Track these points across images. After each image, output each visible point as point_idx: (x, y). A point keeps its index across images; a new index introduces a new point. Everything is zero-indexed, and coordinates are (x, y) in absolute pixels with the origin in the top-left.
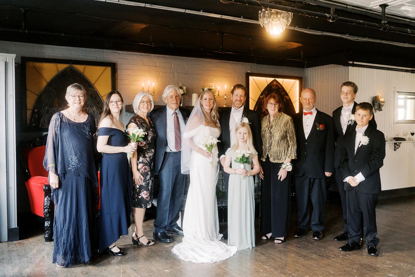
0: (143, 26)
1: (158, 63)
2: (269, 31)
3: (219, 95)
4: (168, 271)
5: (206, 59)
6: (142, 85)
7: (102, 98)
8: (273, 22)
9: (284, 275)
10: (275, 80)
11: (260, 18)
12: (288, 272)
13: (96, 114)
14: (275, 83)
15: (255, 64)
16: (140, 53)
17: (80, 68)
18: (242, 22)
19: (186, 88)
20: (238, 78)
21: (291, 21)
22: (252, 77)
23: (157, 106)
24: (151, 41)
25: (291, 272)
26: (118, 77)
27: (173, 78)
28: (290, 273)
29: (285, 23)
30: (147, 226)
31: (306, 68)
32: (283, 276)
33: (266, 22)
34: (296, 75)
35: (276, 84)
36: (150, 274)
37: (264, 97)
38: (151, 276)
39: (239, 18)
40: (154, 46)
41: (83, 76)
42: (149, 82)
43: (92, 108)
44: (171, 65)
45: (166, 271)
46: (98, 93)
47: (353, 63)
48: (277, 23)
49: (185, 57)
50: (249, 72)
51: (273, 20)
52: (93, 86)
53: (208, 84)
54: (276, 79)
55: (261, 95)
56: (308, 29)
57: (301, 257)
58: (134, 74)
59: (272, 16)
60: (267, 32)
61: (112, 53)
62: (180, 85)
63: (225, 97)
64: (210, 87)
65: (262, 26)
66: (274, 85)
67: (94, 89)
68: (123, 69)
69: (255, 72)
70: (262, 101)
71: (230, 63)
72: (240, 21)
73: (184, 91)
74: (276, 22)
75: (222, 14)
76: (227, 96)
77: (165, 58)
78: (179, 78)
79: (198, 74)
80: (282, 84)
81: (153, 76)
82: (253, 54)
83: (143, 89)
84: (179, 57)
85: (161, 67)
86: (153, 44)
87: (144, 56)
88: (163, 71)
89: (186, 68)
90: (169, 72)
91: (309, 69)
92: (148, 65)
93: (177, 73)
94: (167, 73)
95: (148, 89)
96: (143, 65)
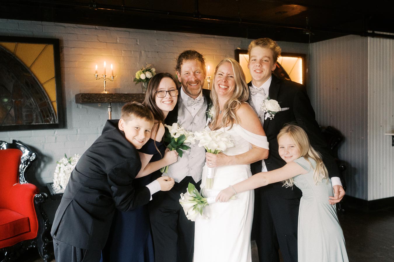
1: (118, 38)
5: (184, 33)
6: (96, 69)
7: (42, 85)
13: (33, 107)
16: (94, 27)
17: (10, 46)
19: (156, 71)
23: (115, 94)
26: (64, 58)
27: (140, 57)
31: (310, 43)
34: (298, 51)
40: (98, 9)
41: (14, 57)
42: (105, 64)
43: (28, 99)
44: (137, 41)
46: (36, 79)
47: (373, 32)
49: (155, 31)
50: (239, 48)
52: (29, 70)
58: (85, 54)
61: (55, 26)
62: (148, 66)
67: (31, 74)
68: (71, 48)
71: (214, 38)
76: (211, 80)
77: (128, 33)
78: (148, 57)
79: (173, 53)
80: (281, 63)
81: (112, 56)
82: (241, 20)
83: (96, 72)
84: (147, 30)
85: (123, 44)
86: (95, 6)
87: (99, 29)
88: (126, 50)
89: (157, 45)
90: (134, 51)
91: (315, 44)
92: (105, 41)
93: (145, 51)
94: (131, 51)
95: (104, 73)
96: (98, 41)
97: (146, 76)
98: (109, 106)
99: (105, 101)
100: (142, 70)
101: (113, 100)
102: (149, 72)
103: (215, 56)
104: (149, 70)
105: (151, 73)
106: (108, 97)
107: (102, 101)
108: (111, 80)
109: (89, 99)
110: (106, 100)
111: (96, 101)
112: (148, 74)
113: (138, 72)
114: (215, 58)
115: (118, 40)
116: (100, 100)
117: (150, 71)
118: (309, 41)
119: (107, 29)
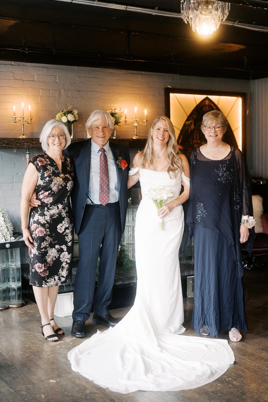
0: (12, 22)
1: (36, 75)
2: (195, 30)
3: (126, 122)
4: (55, 381)
5: (108, 69)
6: (13, 109)
8: (202, 16)
9: (220, 383)
10: (207, 98)
11: (183, 9)
12: (227, 379)
14: (207, 102)
15: (178, 75)
16: (9, 62)
18: (156, 15)
19: (78, 112)
20: (154, 96)
21: (228, 14)
22: (173, 94)
23: (35, 139)
24: (23, 44)
25: (230, 379)
27: (59, 97)
28: (230, 381)
29: (219, 17)
30: (25, 313)
31: (252, 79)
32: (219, 385)
33: (191, 16)
34: (238, 90)
35: (208, 104)
36: (28, 386)
37: (191, 123)
38: (30, 390)
39: (153, 10)
40: (29, 52)
42: (23, 104)
44: (56, 79)
45: (51, 381)
48: (207, 17)
50: (170, 87)
51: (201, 13)
53: (109, 105)
54: (209, 97)
55: (188, 120)
56: (254, 24)
57: (245, 355)
59: (200, 7)
60: (193, 30)
62: (70, 108)
63: (136, 124)
64: (113, 109)
65: (186, 22)
66: (205, 105)
69: (178, 86)
70: (189, 128)
71: (141, 74)
72: (154, 14)
73: (74, 117)
74: (205, 16)
75: (127, 5)
76: (138, 123)
77: (46, 69)
78: (68, 97)
79: (95, 92)
80: (218, 104)
81: (29, 95)
82: (174, 61)
83: (15, 114)
84: (67, 66)
85: (41, 82)
86: (26, 49)
87: (15, 65)
88: (44, 88)
89: (78, 83)
90: (53, 90)
91: (256, 81)
92: (21, 79)
93: (65, 89)
94: (49, 90)
95: (22, 115)
96: (14, 79)
97: (67, 118)
98: (28, 153)
99: (25, 147)
100: (63, 112)
101: (33, 145)
102: (71, 115)
103: (142, 95)
104: (70, 112)
105: (73, 116)
106: (28, 143)
107: (22, 146)
108: (29, 122)
109: (8, 144)
110: (26, 145)
111: (15, 147)
112: (70, 117)
113: (59, 114)
114: (142, 97)
115: (35, 78)
116: (19, 146)
117: (72, 113)
118: (251, 78)
119: (23, 65)
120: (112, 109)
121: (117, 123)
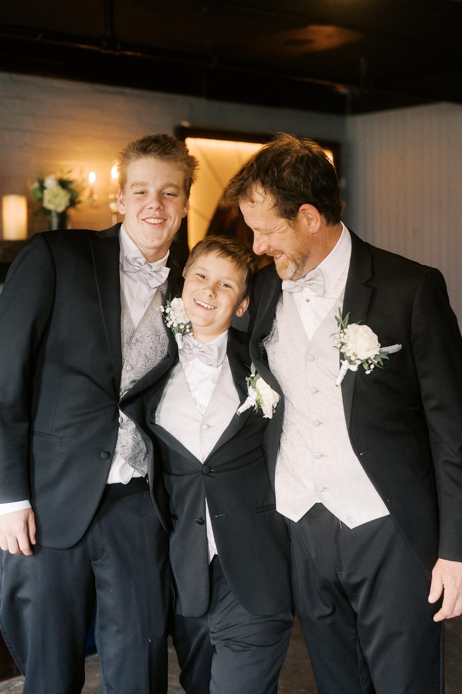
3: (92, 201)
5: (47, 79)
15: (204, 99)
22: (192, 139)
50: (186, 124)
79: (21, 130)
120: (62, 171)
121: (73, 202)
